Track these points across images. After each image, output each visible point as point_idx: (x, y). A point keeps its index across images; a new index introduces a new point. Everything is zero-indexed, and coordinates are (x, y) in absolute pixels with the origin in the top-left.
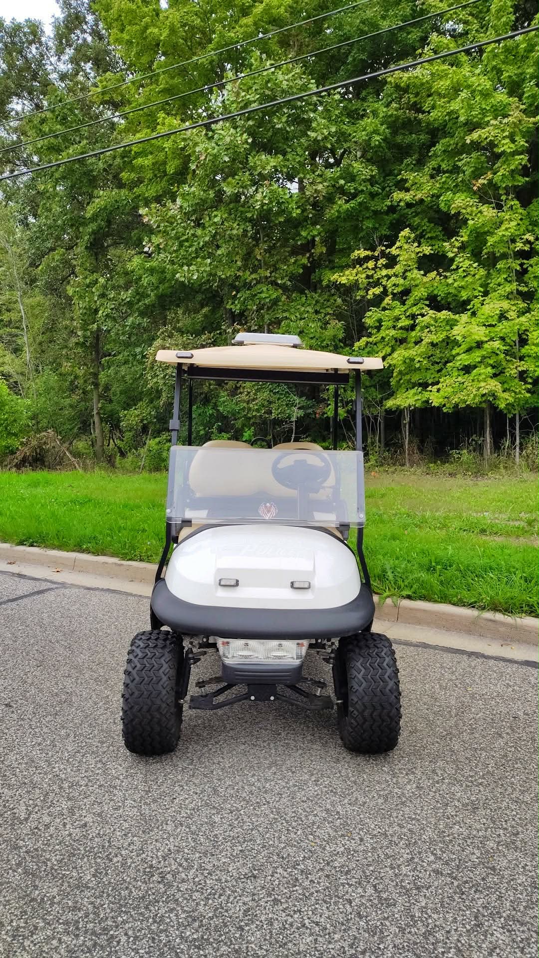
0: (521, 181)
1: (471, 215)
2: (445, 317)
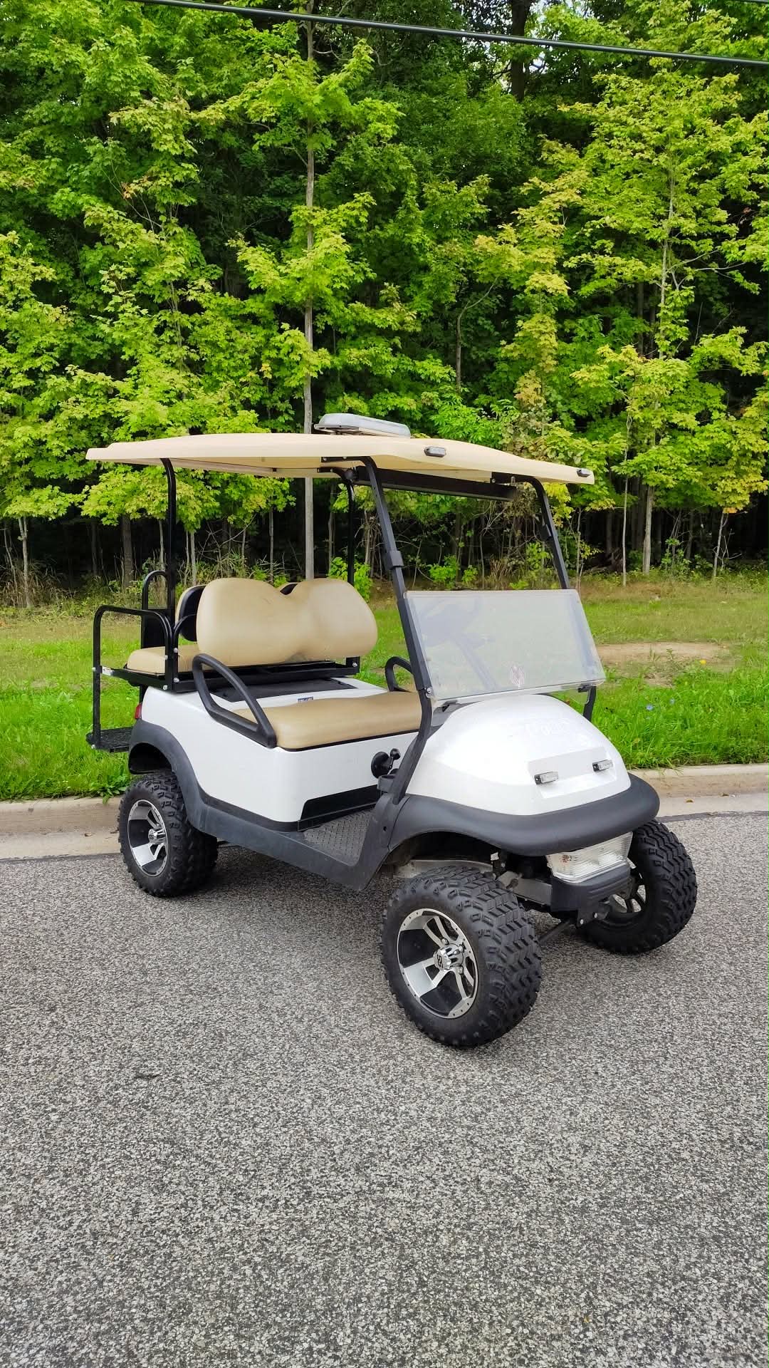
0: (188, 200)
1: (118, 234)
2: (103, 383)
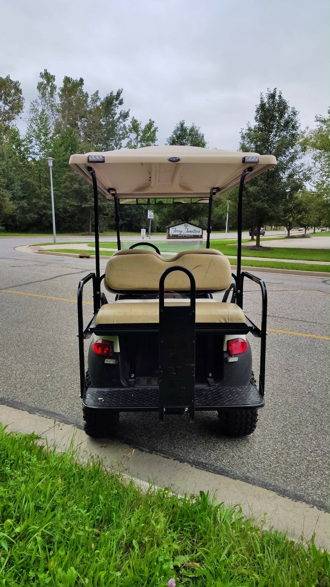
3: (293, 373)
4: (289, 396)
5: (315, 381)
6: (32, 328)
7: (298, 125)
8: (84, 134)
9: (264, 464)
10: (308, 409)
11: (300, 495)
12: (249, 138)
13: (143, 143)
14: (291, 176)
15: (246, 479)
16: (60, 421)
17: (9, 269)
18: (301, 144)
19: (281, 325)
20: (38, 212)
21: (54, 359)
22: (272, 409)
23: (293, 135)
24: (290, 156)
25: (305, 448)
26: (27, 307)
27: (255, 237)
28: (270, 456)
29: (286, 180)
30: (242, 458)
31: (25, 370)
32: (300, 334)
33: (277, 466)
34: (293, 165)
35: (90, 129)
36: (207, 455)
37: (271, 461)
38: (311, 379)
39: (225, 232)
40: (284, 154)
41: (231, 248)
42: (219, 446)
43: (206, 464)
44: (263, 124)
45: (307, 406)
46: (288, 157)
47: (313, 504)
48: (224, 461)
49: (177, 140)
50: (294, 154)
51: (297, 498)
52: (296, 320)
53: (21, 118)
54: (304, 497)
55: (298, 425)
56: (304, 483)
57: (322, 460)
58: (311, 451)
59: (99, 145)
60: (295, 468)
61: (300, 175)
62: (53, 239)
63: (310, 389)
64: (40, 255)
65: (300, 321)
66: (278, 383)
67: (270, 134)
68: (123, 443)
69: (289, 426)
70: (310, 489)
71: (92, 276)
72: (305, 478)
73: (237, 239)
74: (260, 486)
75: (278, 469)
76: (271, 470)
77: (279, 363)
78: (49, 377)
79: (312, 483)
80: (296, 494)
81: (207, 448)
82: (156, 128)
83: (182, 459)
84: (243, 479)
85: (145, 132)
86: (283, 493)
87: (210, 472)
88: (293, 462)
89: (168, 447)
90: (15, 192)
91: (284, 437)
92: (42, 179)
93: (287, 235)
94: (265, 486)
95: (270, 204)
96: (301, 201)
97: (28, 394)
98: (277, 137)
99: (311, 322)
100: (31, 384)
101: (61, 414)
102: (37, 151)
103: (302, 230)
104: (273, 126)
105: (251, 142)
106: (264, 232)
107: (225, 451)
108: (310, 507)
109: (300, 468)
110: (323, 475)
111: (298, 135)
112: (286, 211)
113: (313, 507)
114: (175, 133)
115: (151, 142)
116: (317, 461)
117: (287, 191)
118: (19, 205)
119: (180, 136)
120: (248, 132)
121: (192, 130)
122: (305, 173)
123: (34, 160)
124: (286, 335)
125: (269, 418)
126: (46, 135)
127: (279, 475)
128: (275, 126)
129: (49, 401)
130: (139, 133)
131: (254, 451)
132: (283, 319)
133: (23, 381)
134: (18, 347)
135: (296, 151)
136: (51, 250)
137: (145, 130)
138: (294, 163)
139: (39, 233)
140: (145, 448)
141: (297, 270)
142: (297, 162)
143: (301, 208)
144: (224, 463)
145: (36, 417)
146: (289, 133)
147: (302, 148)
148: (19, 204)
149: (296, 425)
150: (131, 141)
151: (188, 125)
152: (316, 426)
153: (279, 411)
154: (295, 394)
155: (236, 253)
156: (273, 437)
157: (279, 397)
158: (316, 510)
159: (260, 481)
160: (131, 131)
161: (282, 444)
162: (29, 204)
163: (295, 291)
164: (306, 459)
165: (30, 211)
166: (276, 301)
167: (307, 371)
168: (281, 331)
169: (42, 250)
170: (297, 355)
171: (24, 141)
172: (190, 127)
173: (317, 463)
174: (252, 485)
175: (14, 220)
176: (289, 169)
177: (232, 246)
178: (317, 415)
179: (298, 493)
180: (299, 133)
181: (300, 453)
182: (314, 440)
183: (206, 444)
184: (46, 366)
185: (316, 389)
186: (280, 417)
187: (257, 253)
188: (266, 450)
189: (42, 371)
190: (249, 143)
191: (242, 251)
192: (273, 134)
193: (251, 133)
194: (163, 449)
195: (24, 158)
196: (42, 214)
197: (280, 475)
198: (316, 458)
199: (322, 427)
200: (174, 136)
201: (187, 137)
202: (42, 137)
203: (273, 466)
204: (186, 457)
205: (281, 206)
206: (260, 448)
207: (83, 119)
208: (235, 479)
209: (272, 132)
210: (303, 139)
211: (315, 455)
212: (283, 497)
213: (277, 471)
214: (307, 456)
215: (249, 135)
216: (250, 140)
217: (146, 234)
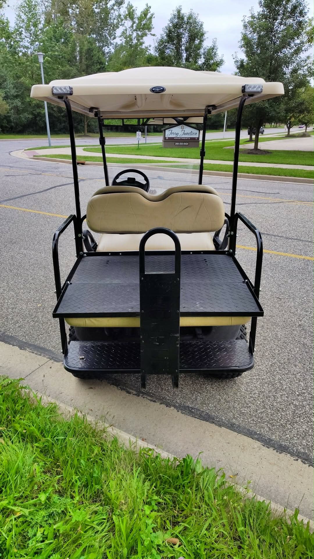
3: (284, 302)
4: (279, 329)
5: (307, 311)
6: (25, 249)
7: (306, 10)
8: (76, 23)
9: (250, 409)
10: (298, 345)
11: (285, 445)
12: (252, 26)
13: (138, 32)
14: (295, 71)
15: (232, 427)
16: (50, 358)
17: (4, 179)
18: (308, 33)
19: (275, 245)
20: (31, 111)
21: (46, 286)
22: (261, 345)
23: (300, 23)
24: (295, 48)
25: (292, 390)
26: (20, 224)
27: (254, 137)
28: (256, 400)
29: (289, 76)
30: (228, 402)
31: (17, 299)
32: (293, 256)
33: (264, 412)
34: (298, 59)
35: (82, 17)
36: (194, 399)
37: (256, 406)
38: (302, 310)
39: (223, 131)
40: (289, 45)
41: (228, 151)
42: (206, 388)
43: (192, 408)
44: (267, 10)
45: (296, 340)
46: (293, 49)
47: (297, 456)
48: (210, 405)
49: (173, 30)
50: (299, 45)
51: (281, 449)
52: (290, 239)
53: (8, 6)
54: (288, 448)
55: (286, 363)
56: (290, 432)
57: (309, 405)
58: (298, 394)
59: (92, 35)
60: (281, 414)
61: (304, 70)
62: (48, 141)
63: (300, 321)
64: (35, 161)
65: (295, 240)
66: (269, 314)
67: (275, 21)
68: (111, 384)
69: (277, 364)
70: (296, 439)
71: (72, 218)
72: (291, 425)
73: (234, 139)
74: (245, 434)
75: (264, 415)
76: (257, 416)
77: (271, 291)
78: (40, 307)
79: (298, 431)
80: (281, 444)
81: (194, 390)
82: (152, 15)
83: (169, 403)
84: (228, 427)
85: (140, 19)
86: (268, 443)
87: (195, 417)
88: (280, 407)
89: (156, 389)
90: (8, 91)
91: (271, 378)
92: (34, 75)
93: (287, 133)
94: (251, 434)
95: (271, 103)
96: (304, 100)
97: (19, 327)
98: (282, 26)
99: (306, 241)
100: (22, 315)
101: (50, 350)
102: (27, 44)
103: (302, 127)
104: (279, 12)
105: (253, 32)
106: (264, 131)
107: (212, 394)
108: (294, 460)
109: (286, 414)
110: (309, 422)
111: (306, 22)
112: (288, 111)
113: (297, 460)
114: (171, 21)
115: (147, 31)
116: (303, 406)
117: (290, 88)
118: (13, 105)
119: (177, 24)
120: (251, 19)
121: (190, 18)
122: (310, 67)
123: (25, 54)
124: (279, 257)
125: (258, 355)
126: (35, 25)
127: (264, 422)
128: (281, 11)
129: (39, 335)
130: (134, 20)
131: (240, 394)
132: (277, 237)
133: (15, 311)
134: (11, 271)
135: (303, 43)
136: (46, 156)
137: (140, 17)
138: (299, 56)
139: (34, 134)
140: (132, 390)
141: (295, 177)
142: (303, 55)
143: (303, 107)
144: (210, 408)
145: (26, 353)
146: (296, 21)
147: (308, 38)
148: (12, 103)
149: (285, 363)
150: (126, 30)
151: (185, 12)
152: (304, 365)
153: (268, 347)
154: (285, 327)
155: (233, 158)
156: (260, 377)
157: (268, 331)
158: (300, 464)
159: (245, 428)
160: (126, 18)
161: (270, 386)
162: (22, 103)
163: (291, 203)
164: (293, 403)
165: (24, 111)
166: (271, 216)
167: (299, 299)
168: (275, 252)
169: (36, 155)
170: (289, 281)
171: (13, 33)
172: (188, 14)
173: (304, 408)
174: (236, 433)
175: (9, 122)
176: (294, 63)
177: (229, 149)
178: (306, 352)
179: (283, 443)
180: (307, 20)
181: (287, 397)
182: (302, 382)
183: (193, 386)
184: (38, 294)
185: (307, 321)
186: (269, 354)
187: (255, 157)
188: (253, 392)
189: (34, 300)
190: (251, 33)
191: (239, 155)
192: (278, 21)
193: (255, 21)
194: (151, 391)
195: (14, 53)
196: (36, 113)
197: (266, 422)
198: (303, 402)
199: (311, 366)
200: (171, 25)
201: (184, 26)
202: (32, 28)
203: (259, 412)
204: (173, 401)
205: (282, 106)
206: (247, 391)
207: (74, 5)
208: (220, 426)
209: (276, 20)
210: (311, 27)
211: (302, 398)
212: (268, 447)
213: (262, 417)
214: (294, 400)
215: (251, 24)
216: (253, 29)
217: (141, 134)
